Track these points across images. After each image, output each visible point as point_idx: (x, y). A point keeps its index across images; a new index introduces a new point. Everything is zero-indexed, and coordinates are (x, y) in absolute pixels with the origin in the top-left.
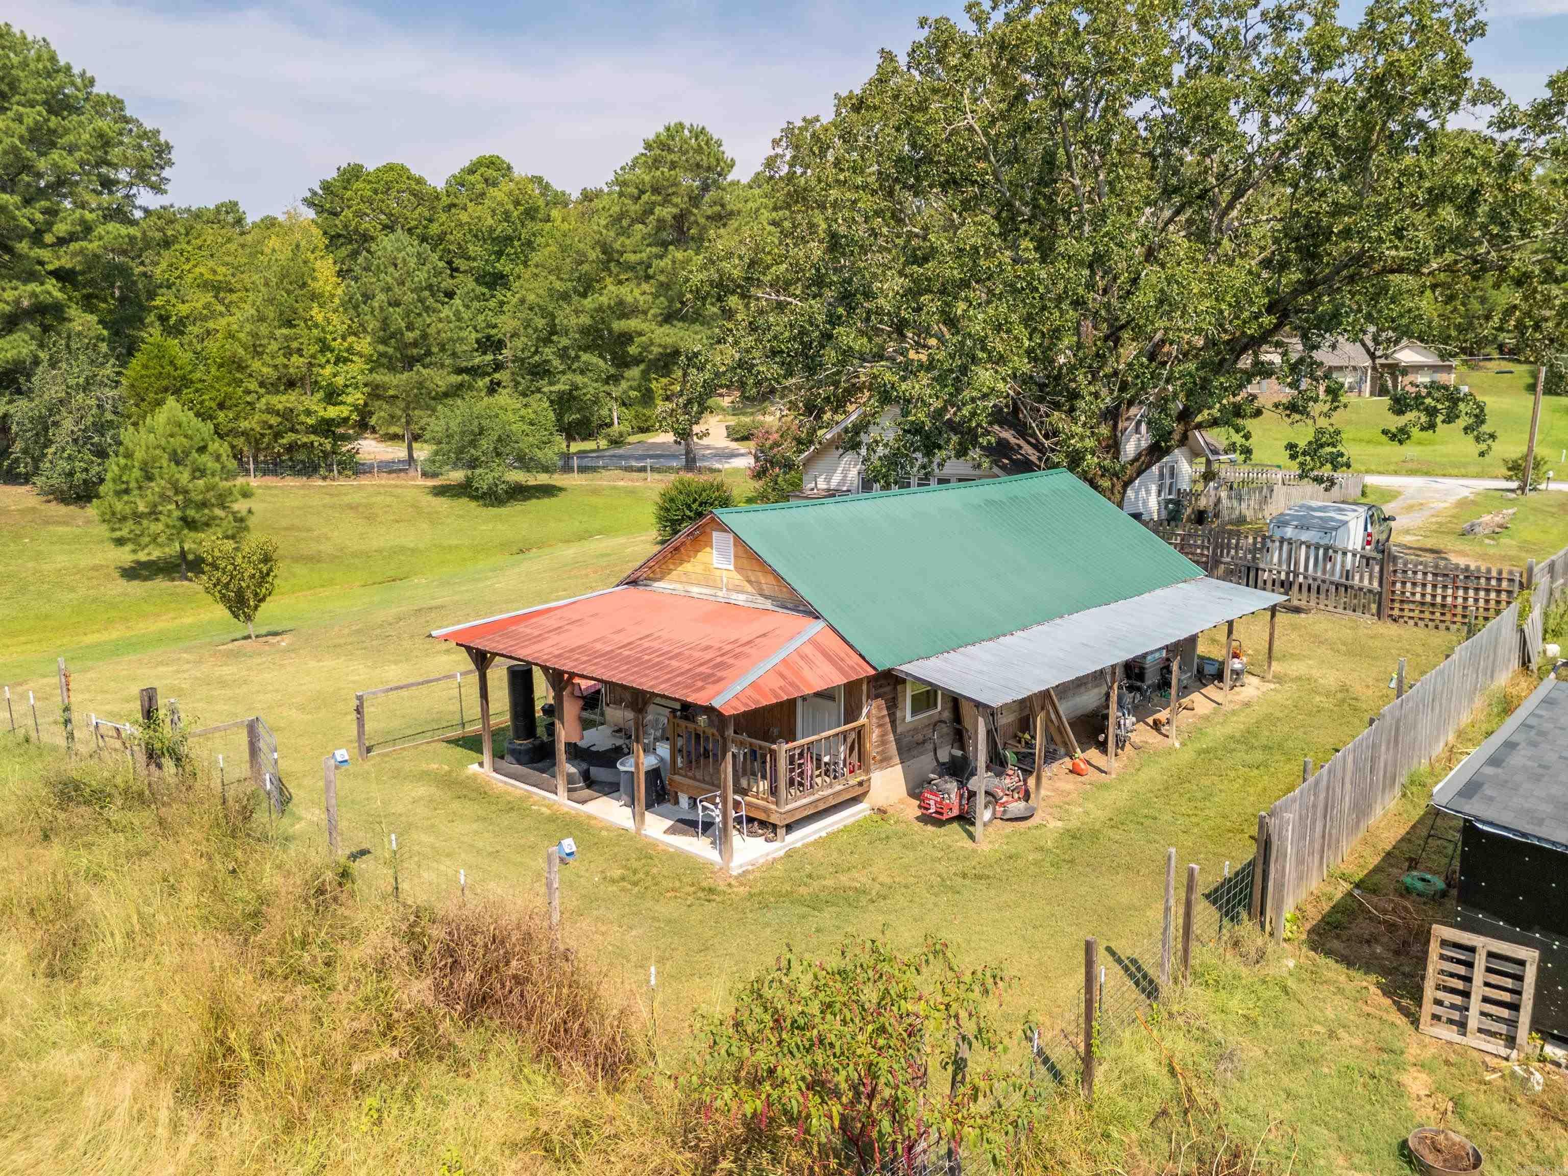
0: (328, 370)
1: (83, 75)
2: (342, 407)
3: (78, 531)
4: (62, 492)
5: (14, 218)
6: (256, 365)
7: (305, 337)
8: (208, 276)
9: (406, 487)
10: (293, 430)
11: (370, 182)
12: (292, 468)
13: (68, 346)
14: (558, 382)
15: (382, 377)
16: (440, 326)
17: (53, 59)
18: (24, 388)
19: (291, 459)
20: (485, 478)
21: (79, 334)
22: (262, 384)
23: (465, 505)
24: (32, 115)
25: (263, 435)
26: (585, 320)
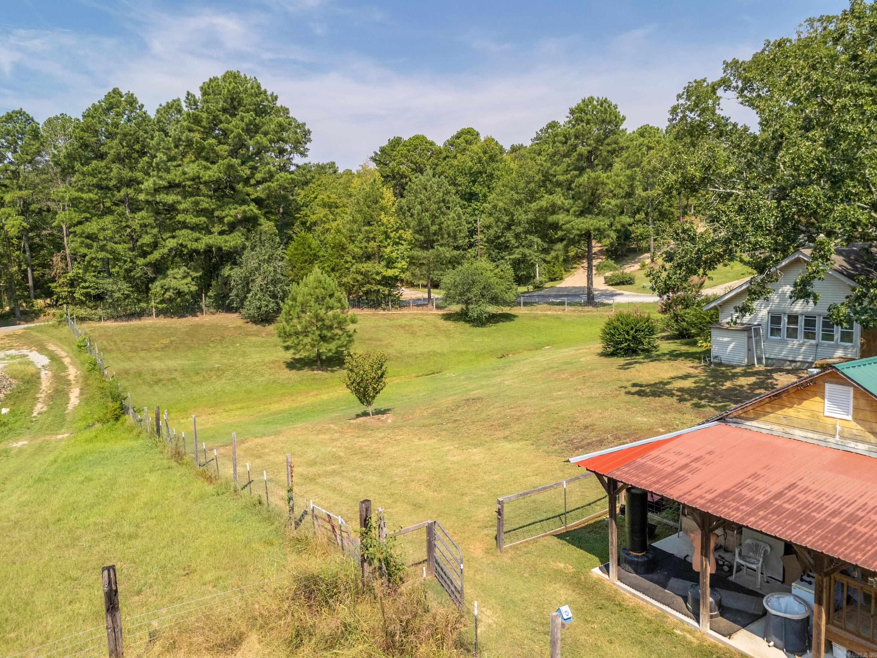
0: (388, 250)
1: (272, 95)
2: (396, 270)
3: (263, 340)
4: (254, 317)
5: (237, 171)
6: (351, 247)
7: (377, 230)
8: (327, 200)
9: (428, 315)
10: (369, 283)
11: (406, 146)
12: (367, 303)
13: (260, 238)
14: (514, 253)
15: (418, 253)
16: (449, 222)
17: (259, 87)
18: (238, 262)
19: (367, 299)
20: (474, 310)
21: (265, 232)
22: (354, 258)
23: (462, 326)
24: (249, 117)
25: (354, 286)
26: (531, 216)
